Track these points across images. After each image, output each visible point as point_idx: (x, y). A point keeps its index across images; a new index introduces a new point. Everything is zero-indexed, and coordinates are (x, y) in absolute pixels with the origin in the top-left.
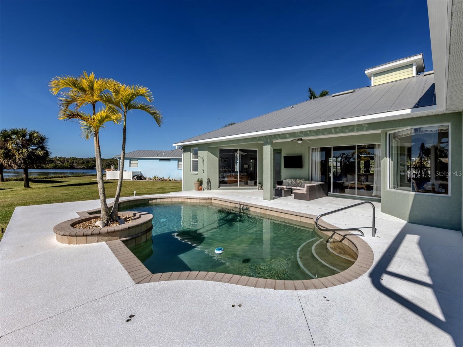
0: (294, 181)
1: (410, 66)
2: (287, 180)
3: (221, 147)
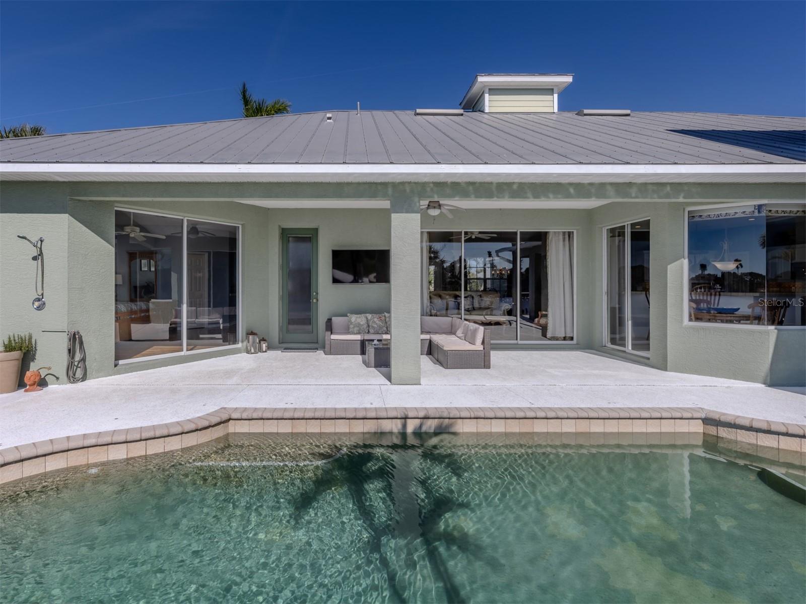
0: (375, 320)
1: (548, 90)
2: (354, 318)
3: (122, 206)
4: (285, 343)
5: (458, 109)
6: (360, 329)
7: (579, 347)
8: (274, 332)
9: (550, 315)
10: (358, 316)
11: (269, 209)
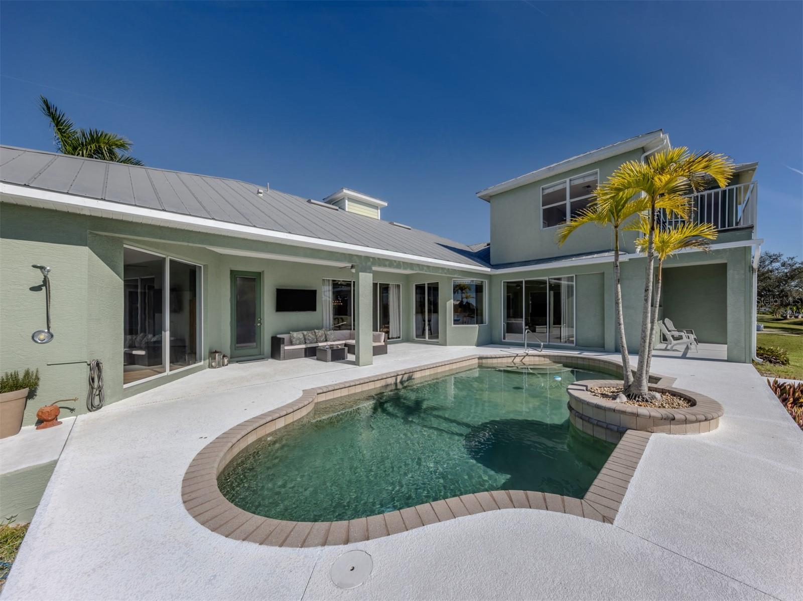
0: (310, 334)
1: (375, 207)
2: (295, 334)
3: (131, 243)
4: (236, 358)
5: (322, 202)
6: (300, 342)
7: (403, 341)
8: (227, 350)
9: (390, 327)
10: (297, 333)
11: (221, 254)
